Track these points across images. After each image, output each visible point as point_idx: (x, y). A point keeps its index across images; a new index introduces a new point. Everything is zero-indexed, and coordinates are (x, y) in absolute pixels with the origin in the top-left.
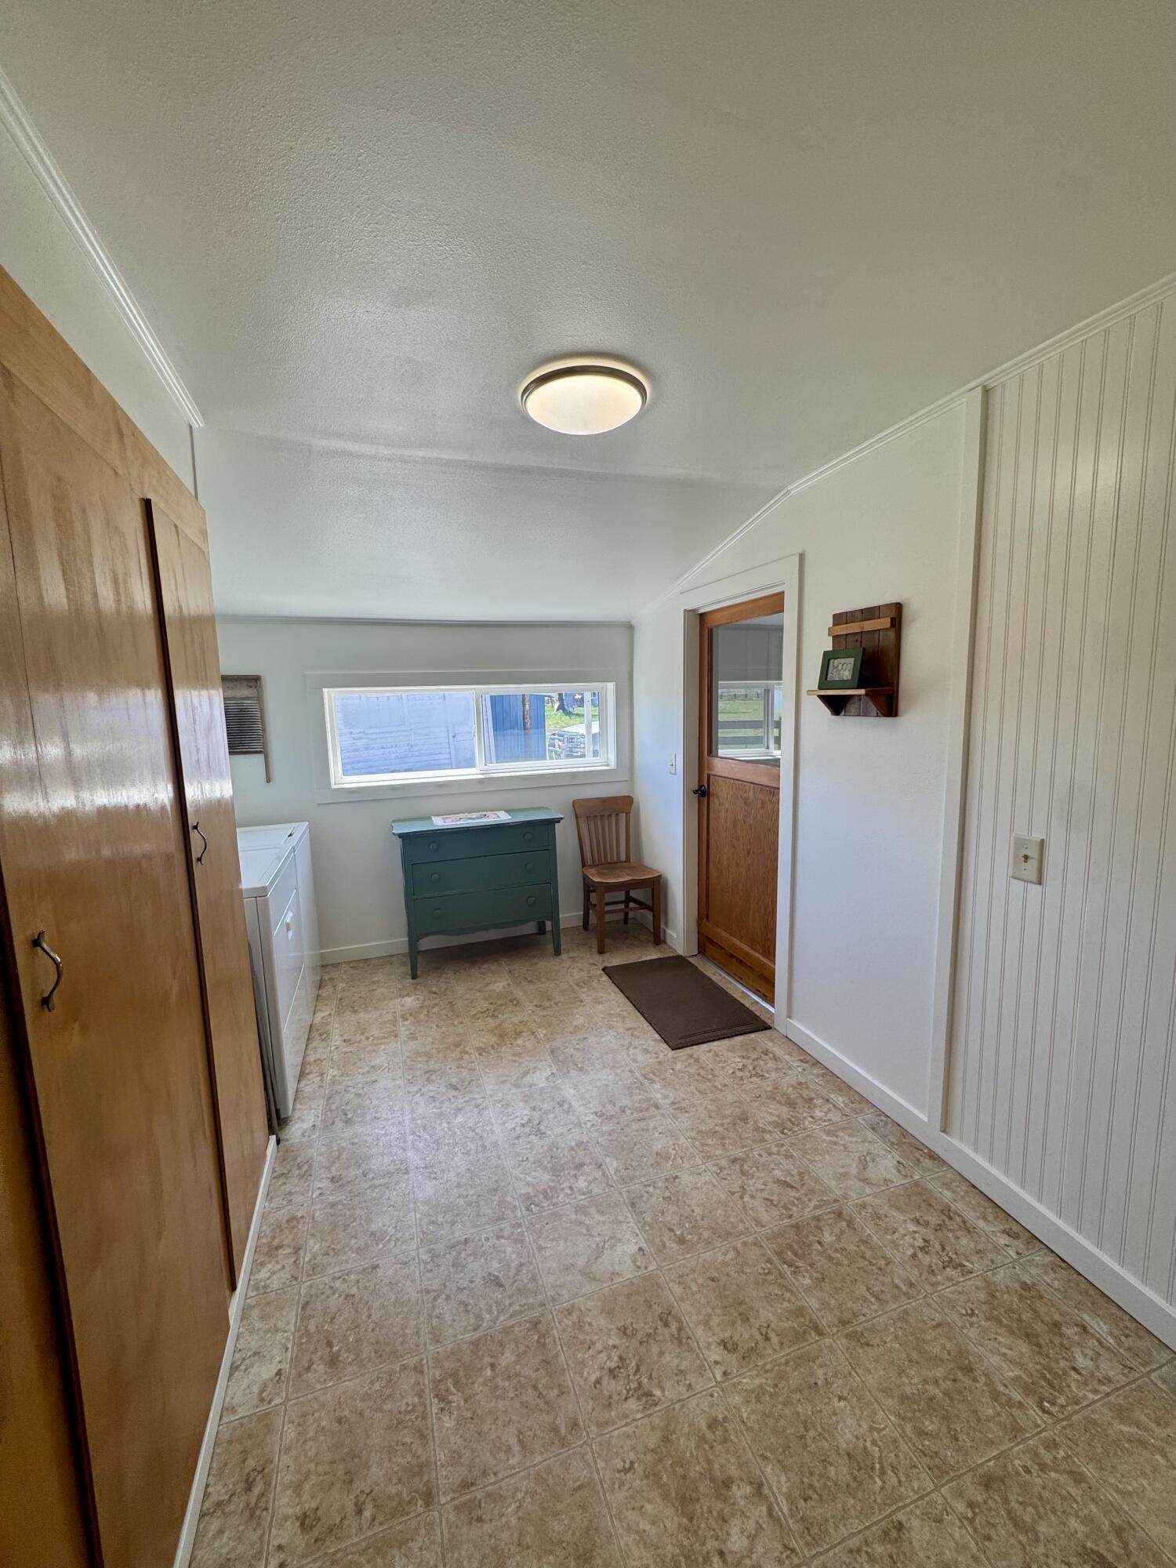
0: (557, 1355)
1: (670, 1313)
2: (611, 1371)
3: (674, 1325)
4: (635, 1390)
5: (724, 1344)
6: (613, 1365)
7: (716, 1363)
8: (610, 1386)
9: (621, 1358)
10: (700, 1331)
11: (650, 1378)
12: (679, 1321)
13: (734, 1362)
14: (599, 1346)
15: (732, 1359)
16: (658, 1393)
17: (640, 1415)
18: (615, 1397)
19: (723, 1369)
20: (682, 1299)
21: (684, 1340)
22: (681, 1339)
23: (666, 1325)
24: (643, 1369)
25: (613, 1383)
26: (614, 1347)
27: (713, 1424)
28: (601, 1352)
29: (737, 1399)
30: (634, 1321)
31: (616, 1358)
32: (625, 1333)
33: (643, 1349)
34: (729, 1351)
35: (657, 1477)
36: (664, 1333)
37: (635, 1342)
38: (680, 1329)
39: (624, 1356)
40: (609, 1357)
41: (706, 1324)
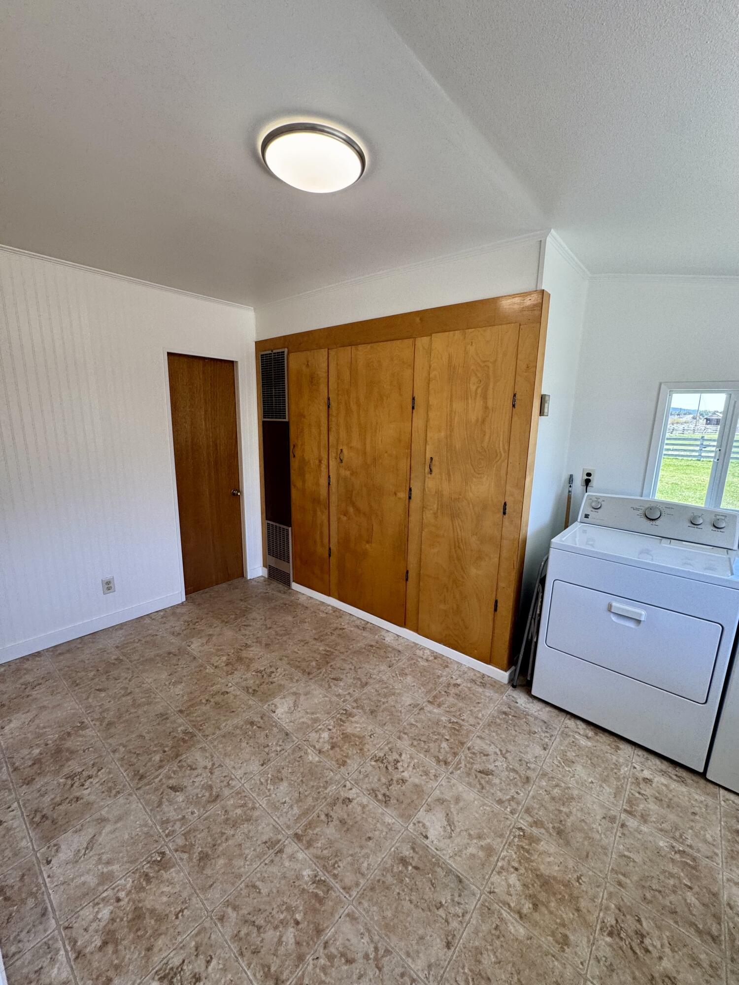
0: (426, 756)
1: (385, 802)
2: (398, 762)
3: (380, 797)
4: (383, 760)
5: (350, 800)
6: (399, 764)
7: (351, 789)
8: (395, 756)
9: (397, 768)
10: (365, 800)
11: (379, 767)
12: (378, 801)
13: (342, 793)
14: (410, 769)
15: (344, 794)
16: (373, 763)
17: (376, 752)
18: (390, 753)
19: (347, 788)
20: (383, 814)
21: (371, 792)
22: (373, 792)
23: (384, 795)
24: (384, 769)
25: (394, 758)
26: (403, 772)
27: (344, 763)
28: (408, 767)
29: (338, 777)
30: (402, 788)
31: (399, 767)
32: (402, 780)
33: (389, 777)
34: (346, 798)
35: (359, 737)
36: (384, 790)
37: (395, 779)
38: (376, 796)
39: (396, 770)
40: (403, 766)
41: (364, 807)
